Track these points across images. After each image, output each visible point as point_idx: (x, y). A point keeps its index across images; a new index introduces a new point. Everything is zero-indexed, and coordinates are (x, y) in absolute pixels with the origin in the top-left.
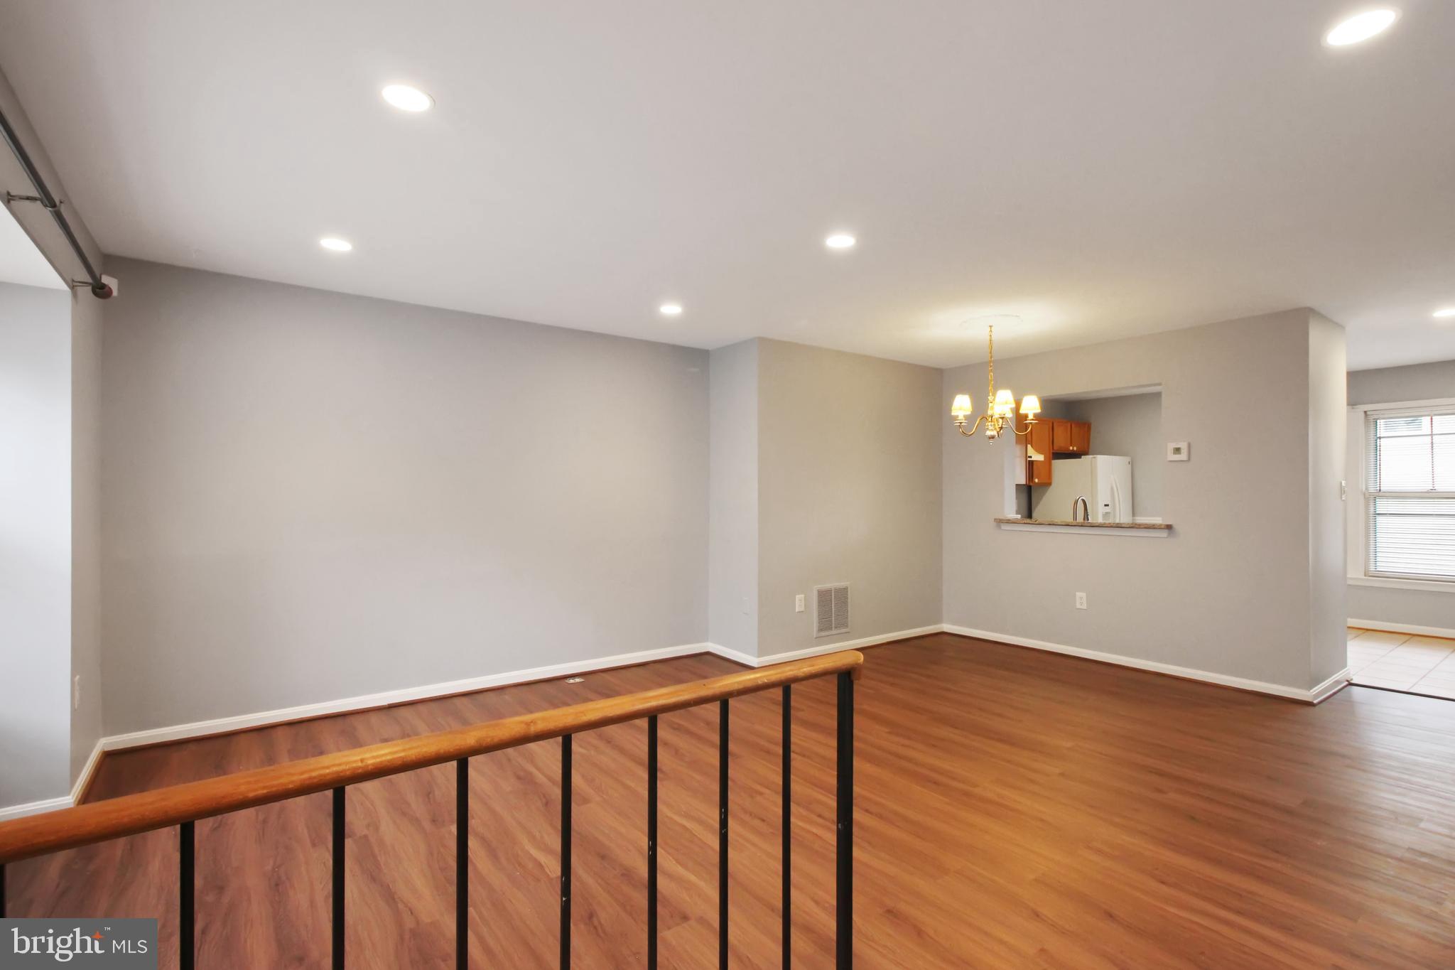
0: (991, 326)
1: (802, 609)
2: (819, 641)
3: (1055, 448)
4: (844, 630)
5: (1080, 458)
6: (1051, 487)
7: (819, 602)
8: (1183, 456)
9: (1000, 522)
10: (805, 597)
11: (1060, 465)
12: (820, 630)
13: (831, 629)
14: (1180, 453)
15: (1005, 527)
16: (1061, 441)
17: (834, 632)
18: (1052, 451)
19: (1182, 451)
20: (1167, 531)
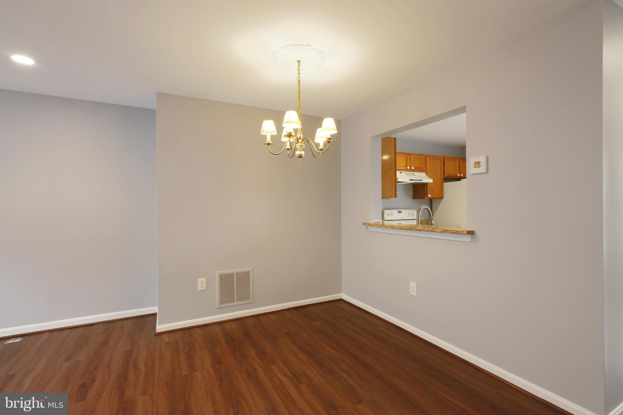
0: (299, 62)
1: (205, 288)
2: (220, 310)
3: (446, 175)
4: (248, 302)
5: (460, 181)
6: (443, 201)
7: (220, 283)
8: (482, 169)
9: (367, 225)
10: (207, 280)
11: (448, 185)
12: (222, 302)
13: (233, 301)
14: (479, 167)
15: (371, 229)
16: (450, 170)
17: (236, 303)
18: (443, 177)
19: (481, 164)
20: (470, 236)
